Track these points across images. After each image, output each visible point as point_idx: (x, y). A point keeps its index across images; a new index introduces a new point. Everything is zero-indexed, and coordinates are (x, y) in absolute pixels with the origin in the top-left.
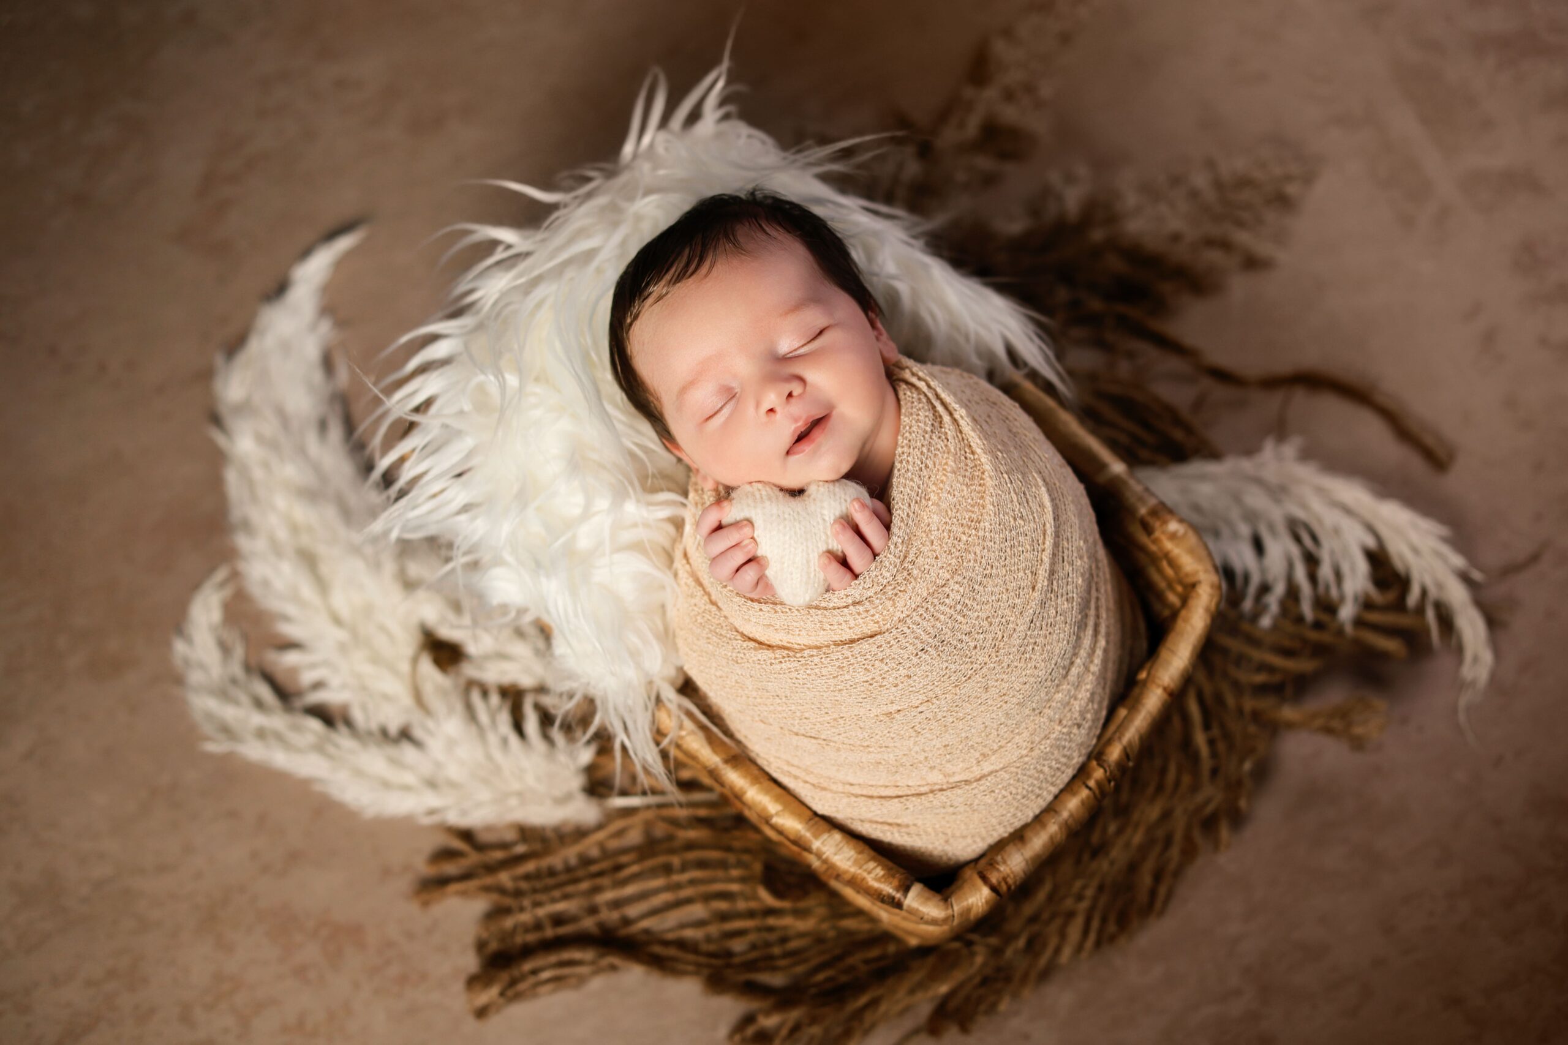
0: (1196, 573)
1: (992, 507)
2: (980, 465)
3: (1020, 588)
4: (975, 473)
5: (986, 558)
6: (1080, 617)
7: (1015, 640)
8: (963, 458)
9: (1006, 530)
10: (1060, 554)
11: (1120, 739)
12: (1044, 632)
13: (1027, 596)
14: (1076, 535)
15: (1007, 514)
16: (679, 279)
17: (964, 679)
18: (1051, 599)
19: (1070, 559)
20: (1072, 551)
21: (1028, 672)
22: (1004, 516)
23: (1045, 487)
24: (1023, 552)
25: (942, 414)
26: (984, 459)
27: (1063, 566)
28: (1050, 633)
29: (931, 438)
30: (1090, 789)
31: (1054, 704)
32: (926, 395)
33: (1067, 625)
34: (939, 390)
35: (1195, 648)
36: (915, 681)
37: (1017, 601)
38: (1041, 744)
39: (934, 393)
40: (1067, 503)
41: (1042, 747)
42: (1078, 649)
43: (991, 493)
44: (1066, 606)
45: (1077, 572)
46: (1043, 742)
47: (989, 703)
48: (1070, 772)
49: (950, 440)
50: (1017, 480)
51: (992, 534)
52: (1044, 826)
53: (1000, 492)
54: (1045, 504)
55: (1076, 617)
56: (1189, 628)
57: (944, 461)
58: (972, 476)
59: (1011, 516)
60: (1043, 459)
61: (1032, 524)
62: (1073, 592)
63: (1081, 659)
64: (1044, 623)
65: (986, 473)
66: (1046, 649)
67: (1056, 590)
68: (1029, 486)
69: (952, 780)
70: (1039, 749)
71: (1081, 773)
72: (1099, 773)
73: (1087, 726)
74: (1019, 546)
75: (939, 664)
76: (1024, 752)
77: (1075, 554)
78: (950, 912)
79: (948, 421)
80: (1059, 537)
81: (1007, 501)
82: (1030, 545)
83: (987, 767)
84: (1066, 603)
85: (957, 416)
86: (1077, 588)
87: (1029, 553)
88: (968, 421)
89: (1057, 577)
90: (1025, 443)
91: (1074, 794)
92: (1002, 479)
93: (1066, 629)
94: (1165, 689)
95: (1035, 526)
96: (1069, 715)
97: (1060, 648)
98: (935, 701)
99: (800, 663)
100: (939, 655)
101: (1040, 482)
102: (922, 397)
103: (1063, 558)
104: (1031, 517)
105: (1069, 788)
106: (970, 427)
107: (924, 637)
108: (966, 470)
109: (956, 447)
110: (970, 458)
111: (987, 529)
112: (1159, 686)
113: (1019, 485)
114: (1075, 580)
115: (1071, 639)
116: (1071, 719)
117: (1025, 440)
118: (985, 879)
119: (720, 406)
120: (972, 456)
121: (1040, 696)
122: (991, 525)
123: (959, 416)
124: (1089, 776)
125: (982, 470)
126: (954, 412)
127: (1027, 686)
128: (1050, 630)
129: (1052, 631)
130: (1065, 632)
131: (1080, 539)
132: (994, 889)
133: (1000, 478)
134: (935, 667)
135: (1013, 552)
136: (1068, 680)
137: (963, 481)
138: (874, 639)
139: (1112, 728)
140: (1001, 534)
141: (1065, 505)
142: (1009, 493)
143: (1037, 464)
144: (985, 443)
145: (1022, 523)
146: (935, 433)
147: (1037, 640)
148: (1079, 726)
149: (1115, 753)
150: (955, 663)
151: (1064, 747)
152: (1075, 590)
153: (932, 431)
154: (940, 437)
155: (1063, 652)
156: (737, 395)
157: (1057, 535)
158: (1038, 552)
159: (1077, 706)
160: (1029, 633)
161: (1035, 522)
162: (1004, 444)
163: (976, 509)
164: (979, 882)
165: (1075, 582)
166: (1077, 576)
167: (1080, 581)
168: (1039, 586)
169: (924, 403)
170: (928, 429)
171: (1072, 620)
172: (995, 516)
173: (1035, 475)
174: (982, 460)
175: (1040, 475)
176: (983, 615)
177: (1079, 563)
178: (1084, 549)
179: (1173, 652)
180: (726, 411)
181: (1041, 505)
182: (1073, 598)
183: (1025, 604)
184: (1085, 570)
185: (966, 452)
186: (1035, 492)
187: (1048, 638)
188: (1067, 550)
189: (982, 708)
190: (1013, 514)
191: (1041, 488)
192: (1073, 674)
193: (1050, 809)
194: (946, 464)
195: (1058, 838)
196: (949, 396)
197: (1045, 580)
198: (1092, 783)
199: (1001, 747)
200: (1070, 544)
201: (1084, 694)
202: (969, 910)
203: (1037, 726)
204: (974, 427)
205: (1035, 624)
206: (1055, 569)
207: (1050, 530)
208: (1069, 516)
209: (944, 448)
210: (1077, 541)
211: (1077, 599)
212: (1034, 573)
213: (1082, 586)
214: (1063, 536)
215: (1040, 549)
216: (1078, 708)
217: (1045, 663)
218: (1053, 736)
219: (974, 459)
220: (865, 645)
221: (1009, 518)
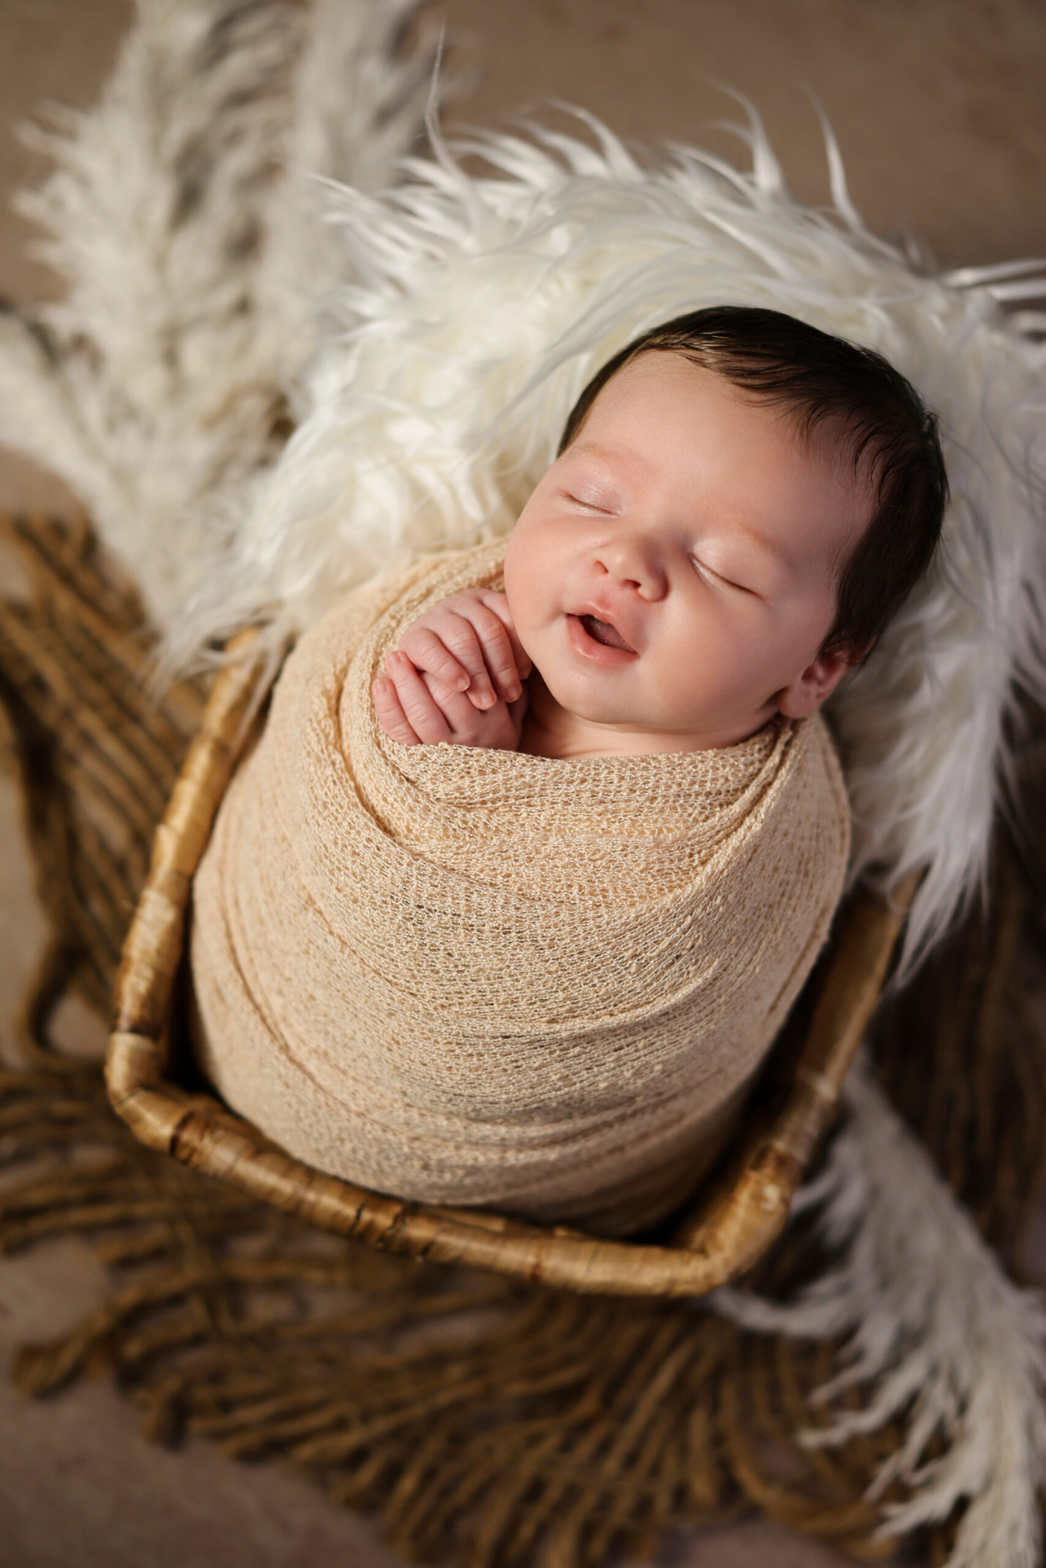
0: (720, 1248)
1: (633, 915)
2: (690, 878)
3: (542, 1001)
4: (673, 875)
5: (558, 933)
6: (554, 1105)
7: (468, 1024)
8: (688, 851)
9: (612, 949)
10: (623, 1042)
11: (444, 1230)
12: (502, 1061)
13: (537, 1017)
14: (663, 1055)
15: (637, 943)
16: (730, 372)
17: (390, 977)
18: (551, 1053)
19: (625, 1059)
20: (638, 1058)
21: (438, 1061)
22: (631, 938)
23: (704, 983)
24: (594, 986)
25: (741, 799)
26: (700, 880)
27: (609, 1053)
28: (505, 1070)
29: (698, 794)
30: (358, 1216)
31: (429, 1120)
32: (760, 770)
33: (530, 1090)
34: (776, 784)
35: (612, 1284)
36: (355, 911)
37: (523, 1003)
38: (372, 1124)
39: (770, 779)
40: (703, 1023)
41: (368, 1127)
42: (516, 1121)
43: (654, 908)
44: (554, 1078)
45: (613, 1076)
46: (376, 1126)
47: (379, 1027)
48: (371, 1183)
49: (705, 823)
50: (692, 938)
51: (595, 929)
52: (285, 1174)
53: (660, 920)
54: (679, 991)
55: (549, 1098)
56: (635, 1267)
57: (672, 826)
58: (667, 874)
59: (637, 949)
60: (751, 967)
61: (638, 985)
62: (581, 1081)
63: (508, 1132)
64: (514, 1057)
65: (680, 891)
66: (479, 1072)
67: (568, 1056)
68: (694, 961)
69: (283, 1027)
70: (364, 1124)
71: (378, 1199)
72: (384, 1220)
73: (434, 1178)
74: (599, 978)
75: (389, 932)
76: (353, 1107)
77: (635, 1063)
78: (124, 1095)
79: (733, 811)
80: (645, 1029)
81: (654, 934)
82: (607, 992)
83: (312, 1066)
84: (558, 1076)
85: (748, 821)
86: (590, 1085)
87: (596, 995)
88: (747, 838)
89: (588, 1050)
90: (762, 934)
91: (343, 1198)
92: (681, 916)
93: (524, 1091)
94: (537, 1266)
95: (638, 991)
96: (429, 1146)
97: (493, 1092)
98: (347, 951)
99: (320, 753)
100: (400, 927)
101: (709, 974)
102: (757, 765)
103: (621, 1048)
104: (649, 980)
105: (348, 1188)
106: (738, 844)
107: (411, 893)
108: (672, 861)
109: (699, 836)
110: (693, 861)
111: (598, 920)
112: (538, 1256)
113: (686, 944)
114: (600, 1078)
115: (517, 1104)
116: (424, 1151)
117: (766, 932)
118: (183, 1124)
119: (587, 501)
120: (697, 862)
121: (424, 1094)
122: (608, 923)
123: (748, 824)
124: (375, 1209)
125: (682, 884)
126: (752, 815)
127: (423, 1069)
128: (509, 1067)
129: (509, 1072)
130: (519, 1091)
131: (662, 1062)
132: (175, 1141)
133: (682, 913)
134: (383, 929)
135: (587, 971)
136: (470, 1125)
137: (653, 862)
138: (375, 828)
139: (470, 1219)
140: (602, 944)
141: (698, 1022)
142: (667, 935)
143: (736, 960)
144: (725, 873)
145: (633, 969)
146: (707, 799)
147: (486, 1056)
148: (426, 1167)
149: (419, 1231)
150: (402, 953)
151: (388, 1159)
152: (586, 1083)
153: (708, 794)
154: (704, 808)
155: (491, 1099)
156: (614, 517)
157: (645, 1025)
158: (605, 1008)
159: (447, 1153)
160: (487, 1039)
161: (646, 987)
162: (741, 903)
163: (623, 895)
164: (176, 1118)
165: (596, 1079)
166: (608, 1078)
167: (602, 1085)
168: (557, 1027)
169: (746, 770)
170: (708, 786)
171: (541, 1094)
172: (622, 924)
173: (715, 964)
174: (698, 878)
175: (721, 971)
176: (483, 962)
177: (628, 1074)
178: (652, 1075)
179: (593, 1258)
180: (585, 511)
181: (675, 988)
182: (575, 1084)
183: (525, 1017)
184: (625, 1087)
185: (699, 853)
186: (688, 973)
187: (496, 1070)
188: (633, 1049)
189: (370, 1022)
190: (639, 951)
191: (699, 977)
192: (481, 1128)
193: (311, 1175)
194: (670, 830)
195: (277, 1200)
196: (773, 800)
197: (568, 1032)
198: (367, 1216)
199: (344, 1073)
200: (646, 1051)
201: (469, 1156)
202: (138, 1119)
203: (389, 1108)
204: (742, 851)
205: (504, 1044)
206: (598, 1042)
207: (644, 1012)
208: (685, 1034)
209: (691, 819)
210: (656, 1060)
211: (575, 1091)
212: (572, 1014)
213: (597, 1091)
214: (651, 1035)
215: (610, 1009)
216: (445, 1155)
217: (461, 1079)
218: (390, 1136)
219: (694, 868)
220: (362, 819)
221: (632, 947)
